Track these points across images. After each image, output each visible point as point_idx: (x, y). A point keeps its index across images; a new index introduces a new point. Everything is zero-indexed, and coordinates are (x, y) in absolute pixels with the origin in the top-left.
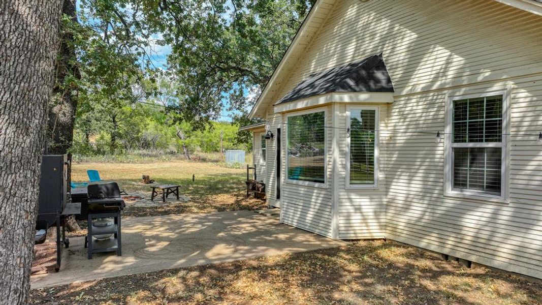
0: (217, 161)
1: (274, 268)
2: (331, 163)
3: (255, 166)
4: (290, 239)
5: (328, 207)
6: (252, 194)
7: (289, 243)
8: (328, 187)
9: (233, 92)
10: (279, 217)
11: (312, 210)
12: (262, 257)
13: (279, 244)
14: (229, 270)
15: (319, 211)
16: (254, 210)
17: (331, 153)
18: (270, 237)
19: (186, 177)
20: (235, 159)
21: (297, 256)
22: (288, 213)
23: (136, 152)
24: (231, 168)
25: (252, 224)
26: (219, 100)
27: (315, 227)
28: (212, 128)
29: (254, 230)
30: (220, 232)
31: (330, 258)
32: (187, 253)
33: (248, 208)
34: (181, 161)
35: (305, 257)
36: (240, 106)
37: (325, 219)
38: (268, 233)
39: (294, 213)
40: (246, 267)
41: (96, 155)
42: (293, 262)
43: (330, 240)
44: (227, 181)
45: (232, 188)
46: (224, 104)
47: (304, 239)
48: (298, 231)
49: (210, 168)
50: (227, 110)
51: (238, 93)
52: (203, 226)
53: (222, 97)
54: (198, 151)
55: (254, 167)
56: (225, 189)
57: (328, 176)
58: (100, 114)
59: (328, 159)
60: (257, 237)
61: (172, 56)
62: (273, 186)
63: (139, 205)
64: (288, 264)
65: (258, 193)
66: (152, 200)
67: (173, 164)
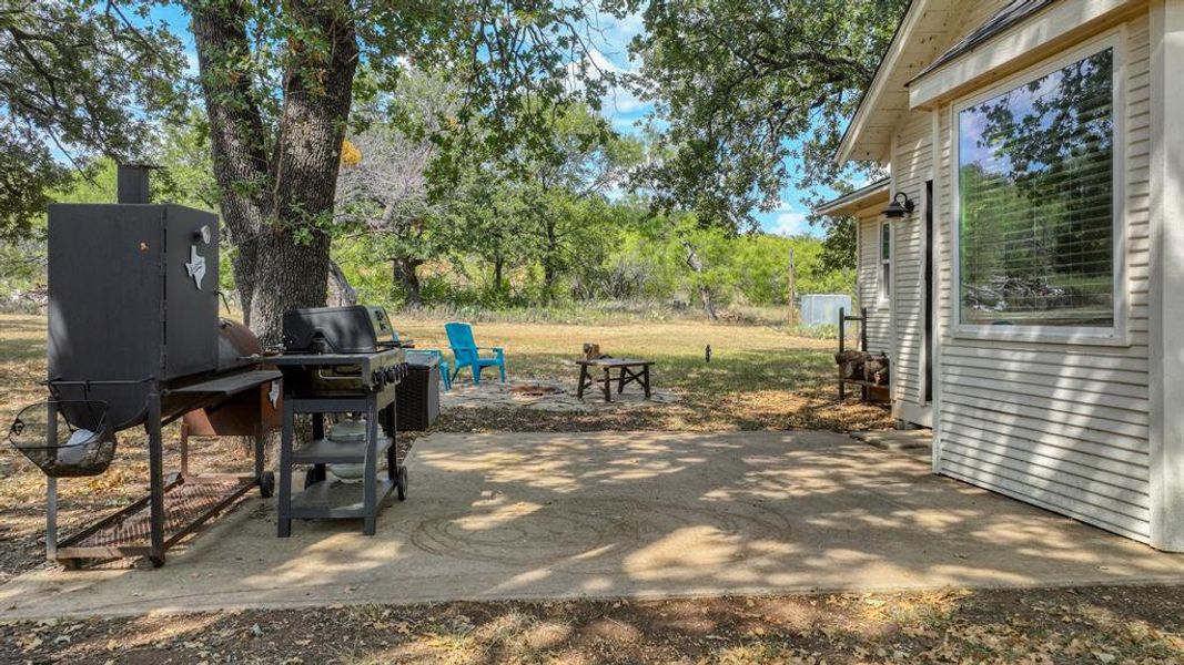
0: (778, 324)
1: (882, 652)
2: (1144, 244)
3: (864, 312)
4: (960, 530)
5: (1129, 417)
6: (854, 389)
7: (960, 546)
8: (1129, 339)
9: (813, 137)
10: (930, 454)
11: (1055, 429)
12: (838, 593)
13: (916, 549)
14: (693, 633)
15: (1091, 436)
16: (849, 431)
17: (1146, 203)
18: (887, 516)
19: (694, 354)
20: (824, 317)
21: (993, 605)
22: (962, 440)
23: (602, 304)
24: (814, 337)
25: (832, 471)
26: (776, 159)
27: (1071, 492)
28: (756, 231)
29: (833, 487)
30: (716, 487)
31: (1160, 634)
32: (571, 548)
33: (836, 427)
34: (693, 322)
35: (1028, 615)
36: (833, 173)
37: (1118, 467)
38: (879, 502)
39: (983, 441)
40: (760, 631)
41: (511, 307)
42: (972, 634)
43: (1145, 550)
44: (795, 364)
45: (803, 378)
46: (790, 169)
47: (1020, 536)
48: (1002, 504)
49: (760, 336)
50: (797, 185)
51: (825, 139)
52: (675, 464)
53: (784, 152)
54: (740, 303)
55: (860, 316)
56: (784, 379)
57: (1131, 299)
58: (518, 219)
59: (1129, 231)
60: (837, 514)
61: (639, 36)
62: (913, 360)
63: (543, 406)
64: (953, 639)
65: (871, 388)
66: (580, 395)
67: (674, 328)
